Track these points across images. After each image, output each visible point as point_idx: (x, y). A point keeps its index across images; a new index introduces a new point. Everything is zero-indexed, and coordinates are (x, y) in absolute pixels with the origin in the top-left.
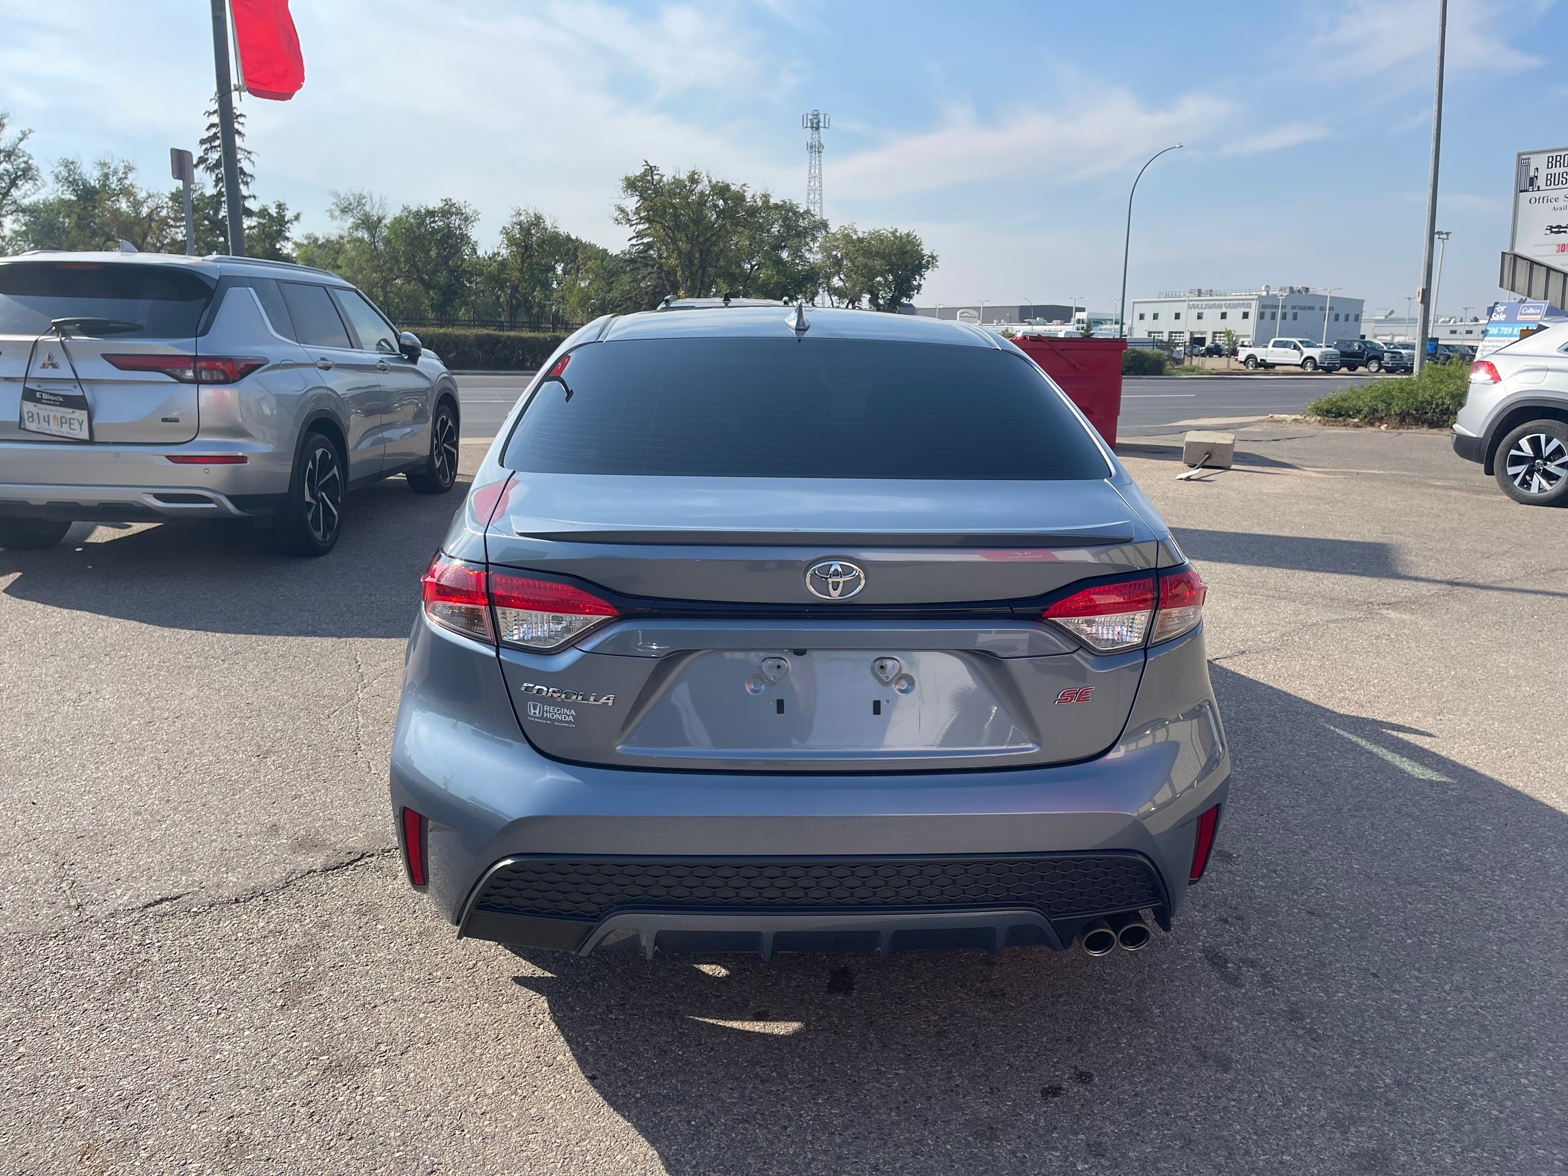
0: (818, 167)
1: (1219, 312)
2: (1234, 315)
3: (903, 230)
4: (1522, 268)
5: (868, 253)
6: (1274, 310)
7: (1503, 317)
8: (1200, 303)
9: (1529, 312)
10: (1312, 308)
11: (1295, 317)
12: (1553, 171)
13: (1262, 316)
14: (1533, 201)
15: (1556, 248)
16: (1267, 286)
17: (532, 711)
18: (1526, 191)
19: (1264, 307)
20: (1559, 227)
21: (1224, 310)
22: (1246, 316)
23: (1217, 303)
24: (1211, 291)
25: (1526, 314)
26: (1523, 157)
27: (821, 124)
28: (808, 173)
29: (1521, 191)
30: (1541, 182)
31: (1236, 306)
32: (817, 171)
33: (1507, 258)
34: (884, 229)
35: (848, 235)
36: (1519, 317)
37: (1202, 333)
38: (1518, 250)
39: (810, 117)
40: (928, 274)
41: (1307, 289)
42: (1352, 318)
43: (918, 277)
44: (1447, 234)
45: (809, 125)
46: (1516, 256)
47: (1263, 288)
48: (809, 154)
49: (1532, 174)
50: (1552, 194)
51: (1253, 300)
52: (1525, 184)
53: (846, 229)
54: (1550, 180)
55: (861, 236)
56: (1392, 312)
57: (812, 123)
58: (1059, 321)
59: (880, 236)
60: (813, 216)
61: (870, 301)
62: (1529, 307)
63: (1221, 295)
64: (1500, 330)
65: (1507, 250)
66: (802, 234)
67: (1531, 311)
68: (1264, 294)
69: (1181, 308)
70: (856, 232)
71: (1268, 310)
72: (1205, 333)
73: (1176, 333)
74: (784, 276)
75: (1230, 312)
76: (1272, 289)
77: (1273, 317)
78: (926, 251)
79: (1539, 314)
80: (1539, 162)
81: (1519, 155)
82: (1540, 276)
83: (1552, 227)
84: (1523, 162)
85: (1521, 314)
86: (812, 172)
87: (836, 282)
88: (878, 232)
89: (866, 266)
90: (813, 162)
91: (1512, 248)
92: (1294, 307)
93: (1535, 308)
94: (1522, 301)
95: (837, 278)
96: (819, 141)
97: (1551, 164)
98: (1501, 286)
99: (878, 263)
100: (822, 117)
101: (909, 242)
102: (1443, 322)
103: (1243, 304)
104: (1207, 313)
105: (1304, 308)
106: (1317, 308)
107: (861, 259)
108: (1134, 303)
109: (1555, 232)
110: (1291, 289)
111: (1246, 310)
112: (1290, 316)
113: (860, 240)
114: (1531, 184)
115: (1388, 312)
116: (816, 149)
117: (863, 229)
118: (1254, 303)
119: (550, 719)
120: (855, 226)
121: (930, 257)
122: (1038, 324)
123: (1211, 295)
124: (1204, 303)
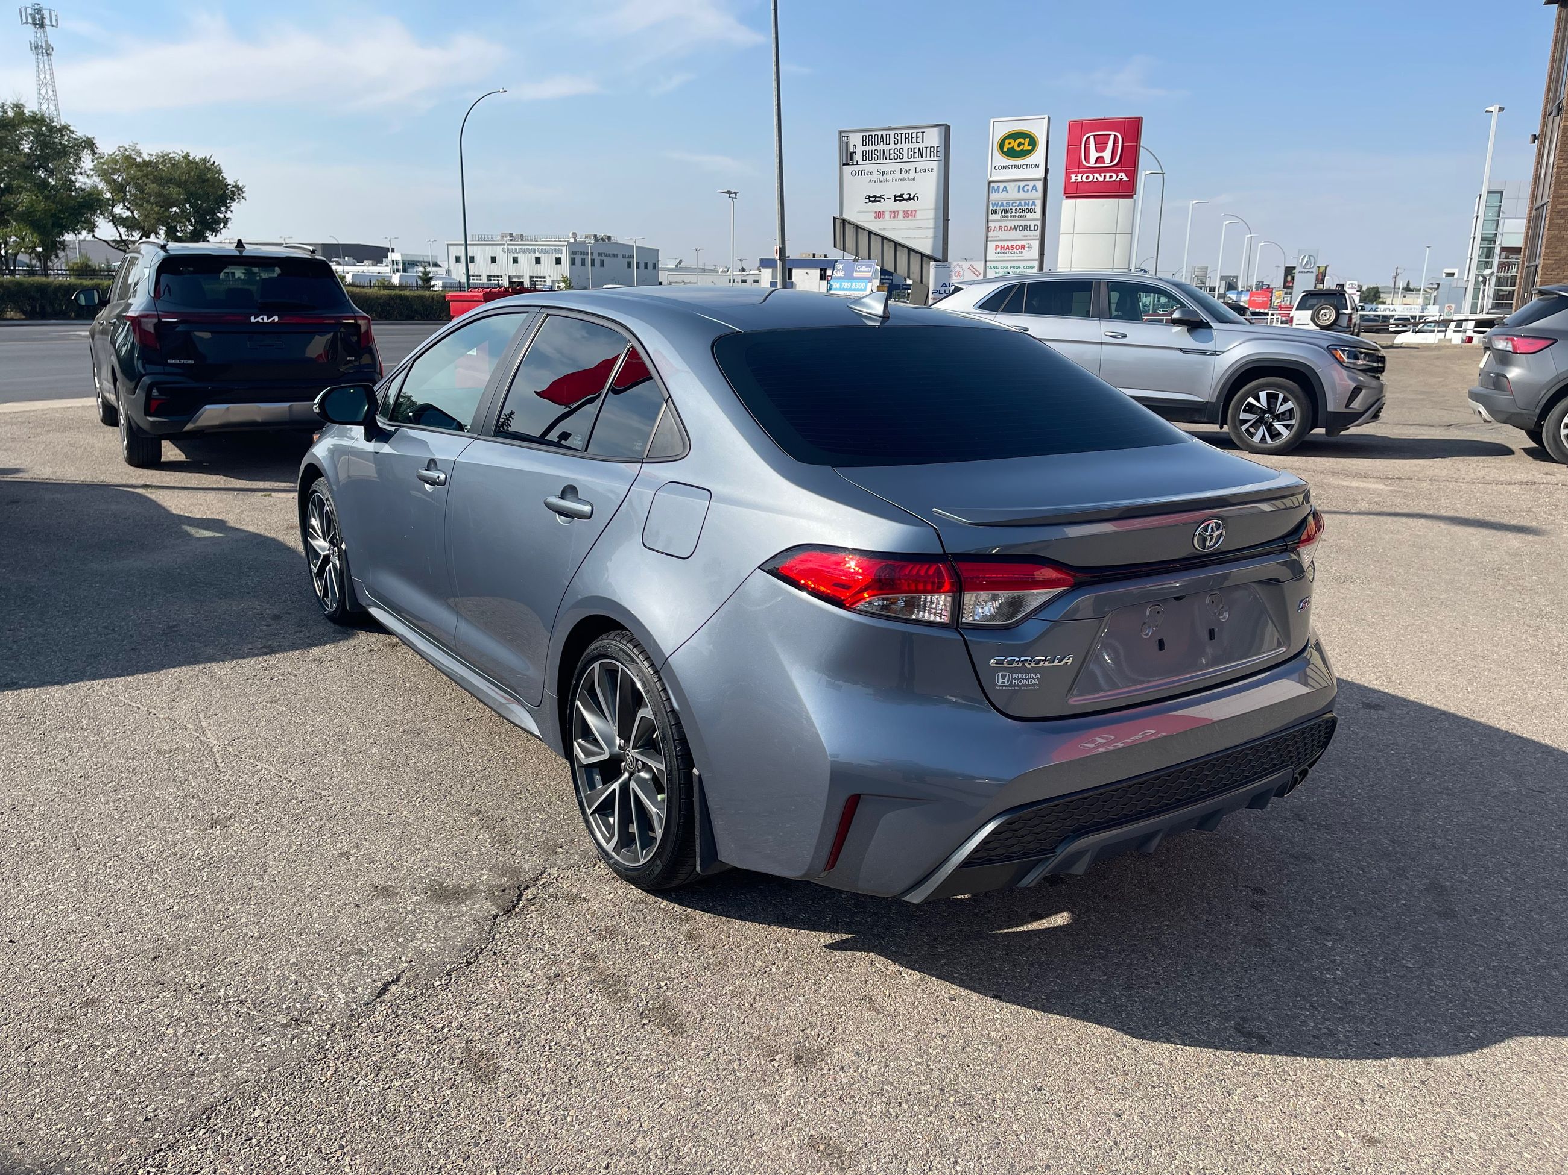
0: (48, 72)
1: (533, 257)
2: (548, 260)
3: (197, 154)
4: (850, 232)
5: (159, 179)
6: (629, 260)
7: (842, 274)
8: (514, 247)
9: (862, 269)
10: (615, 256)
11: (602, 264)
12: (867, 148)
13: (573, 262)
14: (854, 173)
15: (874, 215)
16: (574, 233)
17: (1001, 681)
18: (847, 164)
19: (574, 253)
20: (875, 197)
21: (538, 255)
22: (558, 261)
23: (530, 248)
24: (522, 235)
25: (860, 271)
26: (844, 134)
27: (47, 22)
28: (35, 79)
29: (844, 165)
30: (858, 157)
31: (548, 252)
32: (48, 77)
33: (838, 222)
34: (174, 152)
35: (129, 157)
36: (855, 274)
37: (519, 277)
38: (845, 216)
39: (29, 11)
40: (234, 206)
41: (609, 238)
42: (650, 266)
43: (223, 209)
44: (735, 193)
45: (30, 21)
46: (844, 221)
47: (571, 235)
48: (35, 56)
49: (851, 150)
50: (868, 168)
51: (563, 246)
52: (846, 160)
53: (126, 150)
54: (865, 154)
55: (147, 159)
56: (680, 262)
57: (34, 19)
58: (371, 262)
59: (170, 159)
60: (72, 132)
61: (166, 233)
62: (862, 266)
63: (532, 240)
64: (841, 285)
65: (838, 216)
66: (63, 152)
67: (864, 268)
68: (572, 240)
69: (496, 251)
70: (140, 154)
71: (578, 255)
72: (522, 277)
73: (494, 276)
74: (54, 202)
75: (543, 257)
76: (578, 236)
77: (583, 263)
78: (230, 181)
79: (870, 272)
80: (855, 139)
81: (840, 132)
82: (863, 238)
83: (870, 197)
84: (843, 141)
85: (857, 271)
86: (42, 77)
87: (118, 210)
88: (168, 155)
89: (159, 194)
90: (41, 66)
91: (841, 214)
92: (600, 255)
93: (867, 266)
94: (855, 260)
95: (121, 205)
96: (46, 41)
97: (866, 141)
98: (835, 246)
99: (174, 191)
100: (46, 14)
101: (209, 169)
102: (722, 272)
103: (555, 250)
104: (521, 257)
105: (608, 255)
106: (620, 256)
107: (152, 187)
108: (448, 245)
109: (873, 202)
110: (595, 236)
111: (558, 256)
112: (597, 263)
113: (146, 164)
114: (851, 159)
115: (678, 261)
116: (43, 50)
117: (148, 150)
118: (564, 249)
119: (1018, 685)
120: (138, 147)
121: (233, 186)
122: (347, 264)
123: (522, 240)
124: (518, 247)
